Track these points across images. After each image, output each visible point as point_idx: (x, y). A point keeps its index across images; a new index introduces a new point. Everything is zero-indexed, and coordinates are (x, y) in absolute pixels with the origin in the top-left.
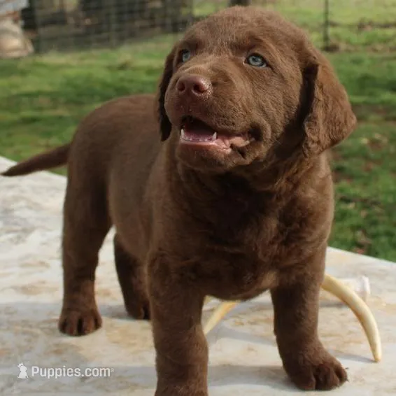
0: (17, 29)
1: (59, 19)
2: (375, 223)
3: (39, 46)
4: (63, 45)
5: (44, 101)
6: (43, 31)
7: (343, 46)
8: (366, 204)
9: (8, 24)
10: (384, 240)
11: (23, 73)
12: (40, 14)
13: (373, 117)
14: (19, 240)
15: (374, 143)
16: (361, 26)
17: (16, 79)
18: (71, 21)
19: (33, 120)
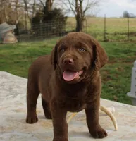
0: (13, 35)
1: (25, 32)
2: (119, 93)
3: (19, 40)
4: (27, 40)
5: (20, 57)
6: (20, 36)
8: (116, 87)
10: (122, 98)
11: (15, 48)
14: (14, 97)
15: (119, 69)
16: (115, 34)
17: (13, 50)
18: (29, 32)
19: (18, 62)
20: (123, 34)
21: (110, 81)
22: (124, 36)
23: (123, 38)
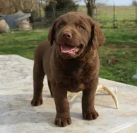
0: (28, 22)
1: (39, 20)
2: (126, 76)
3: (34, 27)
4: (41, 27)
6: (35, 23)
7: (119, 27)
8: (124, 70)
9: (25, 21)
10: (129, 80)
11: (29, 35)
12: (34, 18)
13: (127, 46)
15: (127, 53)
16: (124, 21)
17: (27, 37)
19: (32, 48)
20: (131, 21)
21: (118, 65)
22: (132, 23)
23: (131, 25)
